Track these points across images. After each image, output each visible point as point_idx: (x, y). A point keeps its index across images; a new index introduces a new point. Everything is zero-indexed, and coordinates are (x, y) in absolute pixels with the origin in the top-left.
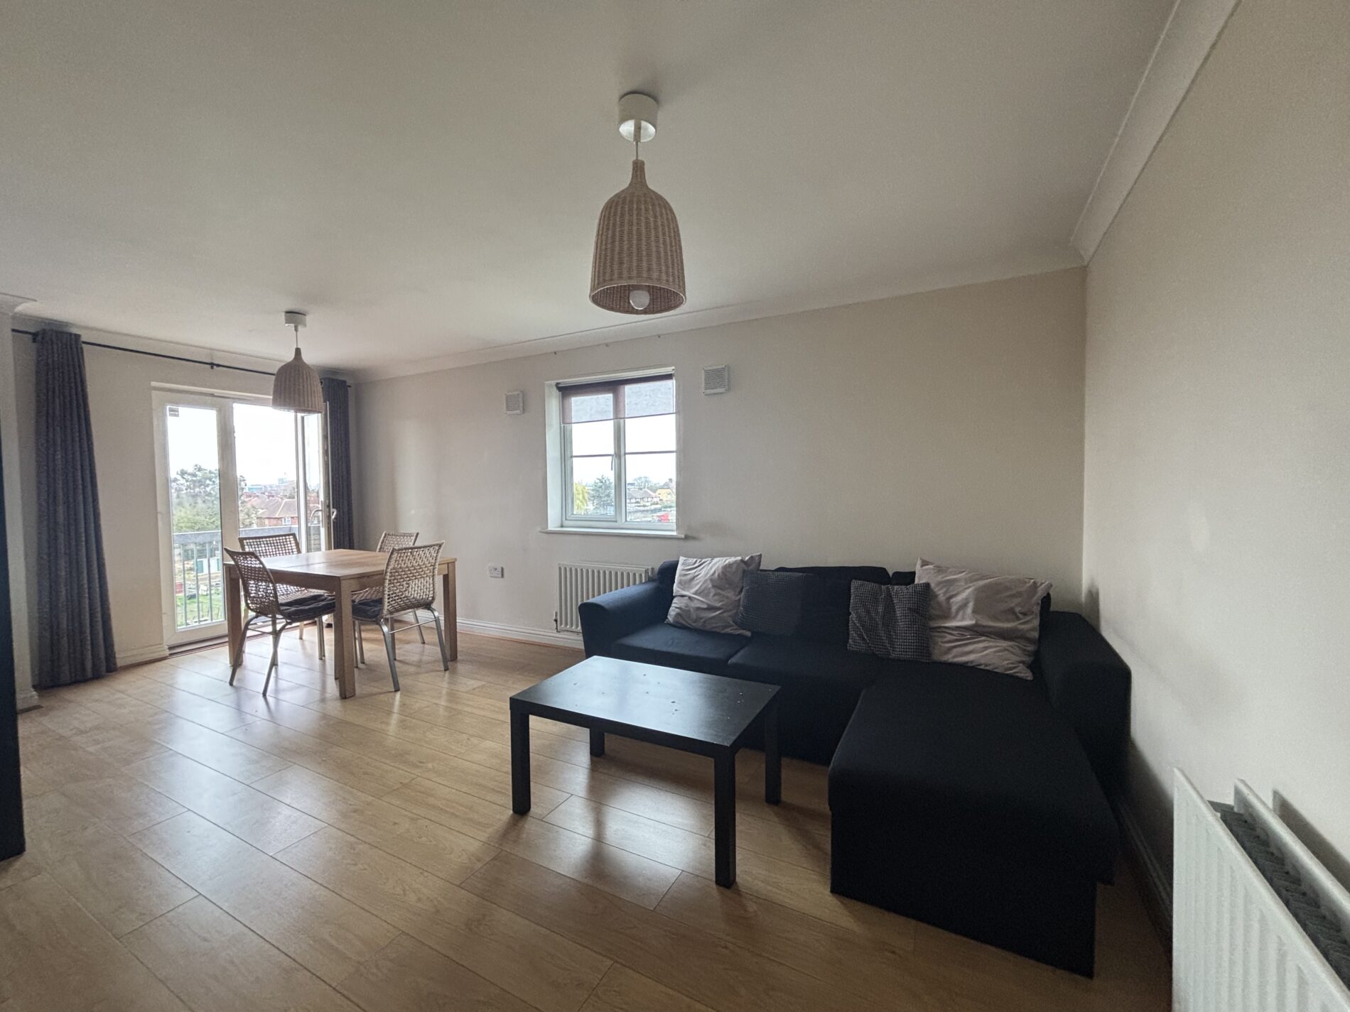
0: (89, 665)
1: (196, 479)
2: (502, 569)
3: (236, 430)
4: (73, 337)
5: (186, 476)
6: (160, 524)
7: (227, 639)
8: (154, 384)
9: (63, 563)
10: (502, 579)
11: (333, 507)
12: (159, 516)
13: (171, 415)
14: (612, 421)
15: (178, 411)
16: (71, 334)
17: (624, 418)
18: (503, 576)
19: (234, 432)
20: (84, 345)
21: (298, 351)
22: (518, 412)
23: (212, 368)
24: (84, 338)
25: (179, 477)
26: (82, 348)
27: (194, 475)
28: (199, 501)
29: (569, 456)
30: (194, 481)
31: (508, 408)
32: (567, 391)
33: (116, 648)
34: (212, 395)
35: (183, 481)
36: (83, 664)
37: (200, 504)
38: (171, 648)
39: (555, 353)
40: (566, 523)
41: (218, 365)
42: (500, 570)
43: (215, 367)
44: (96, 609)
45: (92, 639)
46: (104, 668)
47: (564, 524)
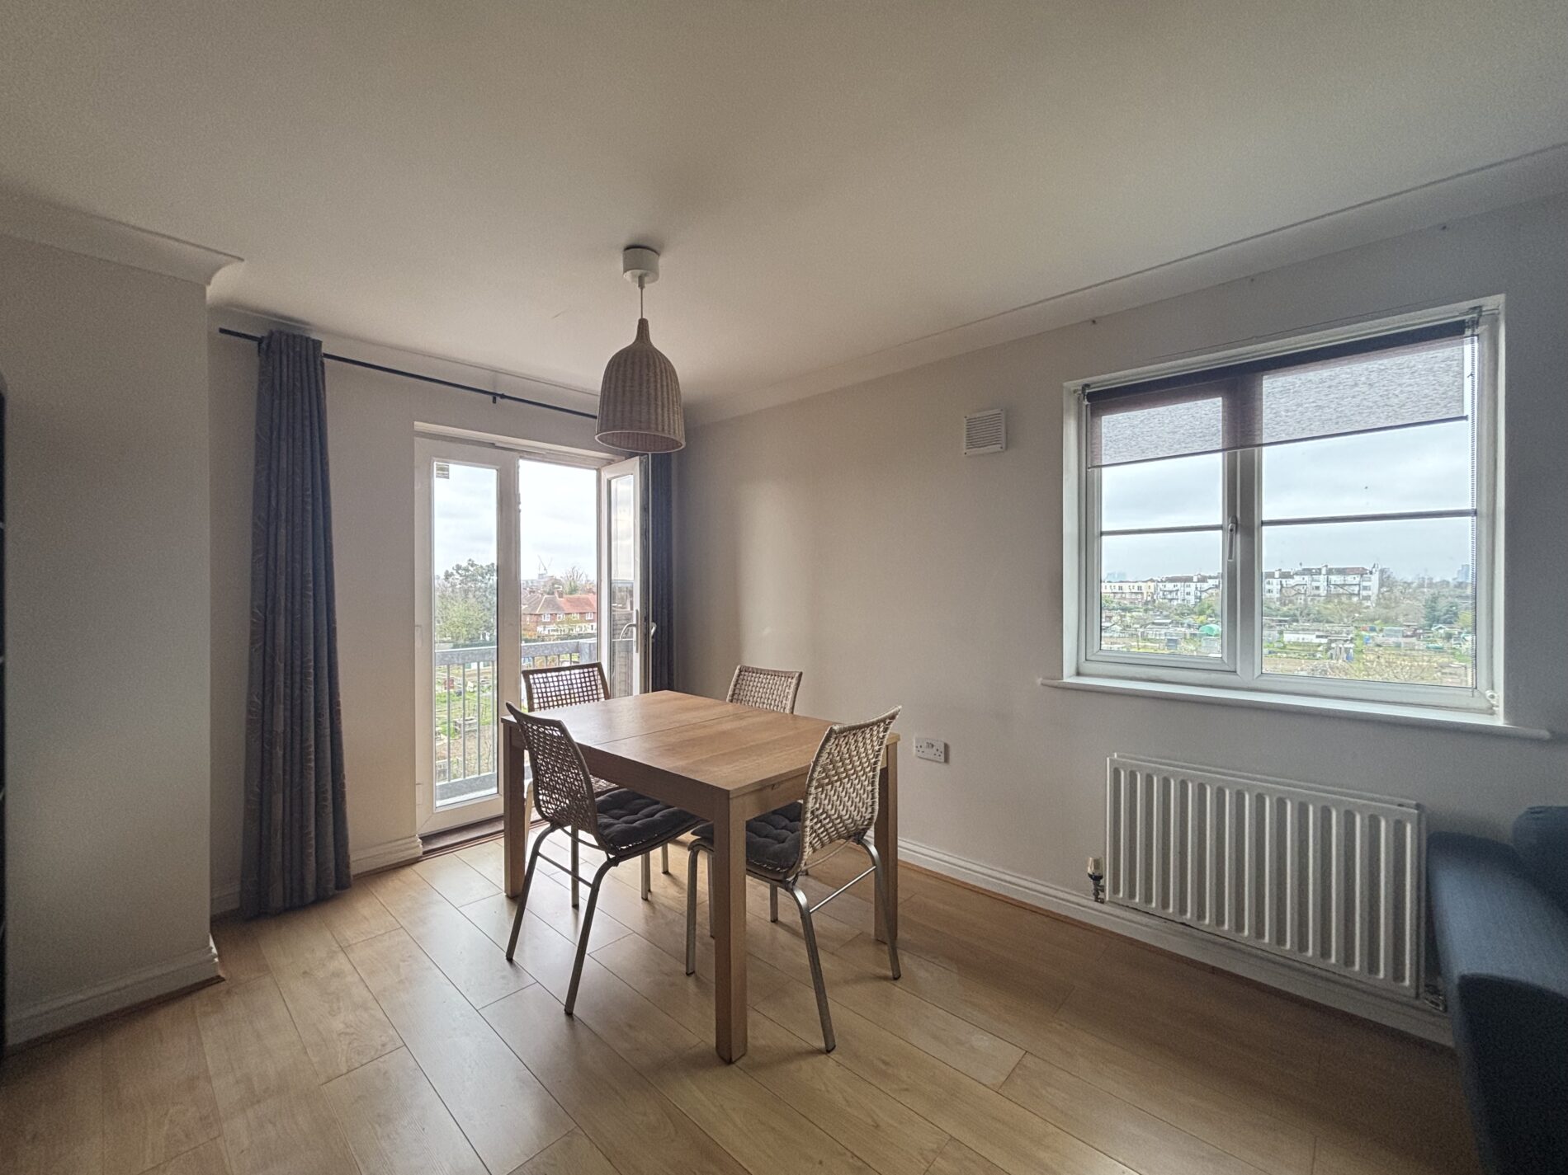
0: (311, 880)
1: (469, 573)
2: (946, 746)
3: (522, 500)
4: (311, 343)
5: (460, 572)
6: (418, 644)
7: (501, 827)
8: (420, 426)
9: (281, 712)
10: (944, 767)
11: (653, 621)
12: (417, 634)
13: (437, 477)
14: (1220, 455)
15: (448, 470)
16: (308, 339)
17: (1262, 445)
18: (946, 760)
19: (519, 503)
20: (326, 360)
21: (643, 325)
22: (997, 448)
23: (494, 401)
24: (325, 350)
25: (455, 572)
26: (322, 364)
27: (467, 570)
28: (470, 595)
29: (1096, 532)
30: (467, 577)
31: (972, 443)
32: (1103, 400)
33: (351, 846)
34: (492, 445)
35: (457, 576)
36: (302, 880)
37: (472, 600)
38: (426, 839)
39: (1094, 322)
40: (1087, 667)
41: (503, 396)
42: (942, 749)
43: (498, 399)
44: (325, 785)
45: (317, 835)
46: (331, 885)
47: (1082, 670)
